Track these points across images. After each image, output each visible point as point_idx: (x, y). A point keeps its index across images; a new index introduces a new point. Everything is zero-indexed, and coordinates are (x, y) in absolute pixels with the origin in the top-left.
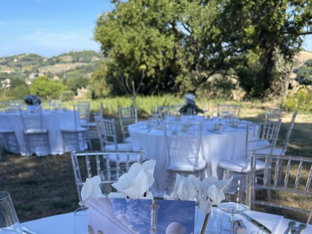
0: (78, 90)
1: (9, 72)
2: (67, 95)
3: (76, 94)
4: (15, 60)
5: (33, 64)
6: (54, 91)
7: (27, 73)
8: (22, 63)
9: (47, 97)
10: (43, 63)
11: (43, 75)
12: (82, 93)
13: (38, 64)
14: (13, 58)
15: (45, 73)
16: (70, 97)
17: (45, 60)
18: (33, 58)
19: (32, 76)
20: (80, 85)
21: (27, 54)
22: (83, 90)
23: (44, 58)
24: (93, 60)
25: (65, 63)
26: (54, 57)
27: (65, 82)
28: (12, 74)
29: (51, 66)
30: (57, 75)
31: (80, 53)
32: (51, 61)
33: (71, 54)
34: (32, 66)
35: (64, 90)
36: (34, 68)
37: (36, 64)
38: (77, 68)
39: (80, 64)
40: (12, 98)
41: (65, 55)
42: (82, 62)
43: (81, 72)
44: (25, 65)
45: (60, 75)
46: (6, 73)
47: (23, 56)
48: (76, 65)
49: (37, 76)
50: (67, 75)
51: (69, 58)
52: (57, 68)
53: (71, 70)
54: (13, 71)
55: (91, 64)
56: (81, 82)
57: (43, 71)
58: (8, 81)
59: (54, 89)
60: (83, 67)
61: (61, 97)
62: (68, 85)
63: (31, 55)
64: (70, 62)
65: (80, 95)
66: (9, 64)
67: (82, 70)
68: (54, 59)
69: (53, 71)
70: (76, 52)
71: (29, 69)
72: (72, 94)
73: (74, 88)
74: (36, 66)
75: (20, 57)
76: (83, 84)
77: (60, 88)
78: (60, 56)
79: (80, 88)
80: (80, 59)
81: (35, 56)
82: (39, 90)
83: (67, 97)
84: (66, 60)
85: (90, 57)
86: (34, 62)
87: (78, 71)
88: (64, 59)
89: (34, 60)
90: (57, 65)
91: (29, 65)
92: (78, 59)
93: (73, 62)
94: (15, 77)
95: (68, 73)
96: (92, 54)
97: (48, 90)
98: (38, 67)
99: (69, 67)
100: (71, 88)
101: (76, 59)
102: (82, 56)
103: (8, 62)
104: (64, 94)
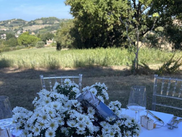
0: (47, 41)
1: (5, 30)
2: (40, 44)
3: (46, 44)
4: (9, 23)
5: (20, 25)
6: (32, 41)
7: (16, 30)
8: (13, 25)
9: (28, 45)
11: (25, 32)
12: (49, 43)
13: (23, 25)
14: (8, 21)
15: (26, 31)
16: (42, 45)
17: (27, 23)
18: (20, 22)
19: (19, 32)
20: (48, 38)
21: (16, 19)
22: (50, 41)
23: (26, 22)
24: (55, 23)
25: (38, 24)
26: (32, 21)
27: (39, 36)
28: (7, 31)
29: (30, 26)
30: (34, 32)
31: (47, 18)
32: (30, 23)
33: (42, 19)
34: (19, 26)
35: (38, 41)
36: (20, 28)
37: (21, 25)
38: (46, 28)
39: (48, 25)
40: (7, 45)
41: (39, 19)
42: (48, 24)
43: (48, 30)
44: (15, 26)
45: (35, 32)
46: (4, 31)
47: (14, 20)
48: (45, 26)
49: (22, 32)
50: (39, 32)
51: (41, 22)
52: (33, 27)
53: (42, 29)
54: (8, 29)
55: (54, 25)
56: (49, 36)
57: (26, 29)
58: (5, 35)
59: (32, 40)
60: (49, 27)
61: (37, 45)
62: (40, 38)
63: (18, 20)
64: (41, 24)
66: (6, 25)
67: (49, 29)
68: (32, 22)
69: (31, 29)
70: (45, 18)
71: (17, 28)
72: (43, 43)
73: (44, 40)
74: (21, 26)
75: (12, 21)
76: (50, 38)
77: (36, 39)
78: (35, 20)
79: (48, 40)
80: (47, 22)
81: (21, 20)
82: (23, 40)
83: (40, 46)
84: (39, 23)
85: (53, 21)
86: (20, 24)
87: (46, 30)
88: (38, 22)
89: (20, 23)
90: (34, 26)
91: (17, 26)
92: (46, 22)
93: (43, 24)
94: (9, 33)
95: (40, 31)
96: (55, 19)
97: (29, 41)
98: (23, 27)
99: (40, 27)
100: (42, 40)
101: (45, 22)
102: (49, 20)
103: (5, 24)
104: (38, 43)
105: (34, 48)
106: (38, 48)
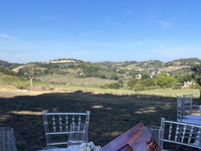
0: (185, 82)
1: (140, 70)
2: (178, 85)
3: (183, 85)
4: (146, 64)
5: (155, 66)
7: (151, 71)
8: (149, 66)
9: (164, 86)
10: (162, 66)
11: (160, 73)
13: (158, 67)
14: (144, 62)
16: (180, 87)
17: (163, 64)
18: (156, 63)
19: (153, 73)
20: (186, 80)
21: (153, 61)
22: (188, 83)
23: (163, 63)
24: (195, 64)
25: (175, 65)
26: (169, 62)
27: (176, 77)
28: (142, 71)
29: (166, 68)
30: (169, 73)
32: (167, 64)
33: (181, 60)
34: (154, 68)
35: (176, 82)
36: (155, 69)
37: (157, 66)
38: (183, 69)
39: (186, 67)
40: (142, 85)
41: (177, 61)
42: (187, 65)
43: (185, 72)
44: (151, 67)
45: (171, 73)
46: (139, 71)
49: (156, 73)
51: (179, 63)
52: (169, 68)
53: (179, 70)
56: (187, 78)
57: (161, 70)
58: (140, 76)
59: (169, 81)
60: (187, 68)
61: (173, 86)
62: (178, 79)
63: (155, 61)
64: (178, 65)
65: (185, 86)
66: (142, 66)
67: (186, 70)
68: (169, 64)
69: (167, 70)
71: (152, 69)
72: (181, 85)
73: (182, 81)
74: (157, 67)
75: (149, 62)
77: (173, 81)
78: (173, 61)
80: (186, 64)
81: (157, 61)
82: (160, 81)
83: (177, 87)
85: (193, 62)
86: (156, 65)
87: (183, 71)
88: (175, 63)
90: (170, 67)
91: (153, 67)
92: (184, 63)
93: (181, 65)
94: (143, 73)
95: (176, 72)
96: (195, 60)
97: (165, 81)
98: (158, 68)
99: (177, 68)
100: (179, 81)
101: (183, 63)
102: (188, 61)
103: (142, 64)
104: (175, 85)
105: (170, 89)
106: (174, 89)
